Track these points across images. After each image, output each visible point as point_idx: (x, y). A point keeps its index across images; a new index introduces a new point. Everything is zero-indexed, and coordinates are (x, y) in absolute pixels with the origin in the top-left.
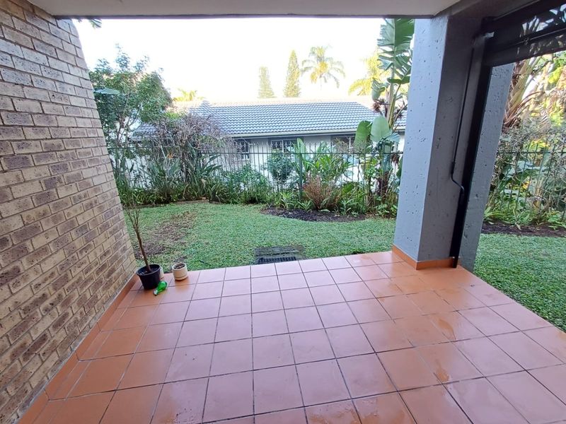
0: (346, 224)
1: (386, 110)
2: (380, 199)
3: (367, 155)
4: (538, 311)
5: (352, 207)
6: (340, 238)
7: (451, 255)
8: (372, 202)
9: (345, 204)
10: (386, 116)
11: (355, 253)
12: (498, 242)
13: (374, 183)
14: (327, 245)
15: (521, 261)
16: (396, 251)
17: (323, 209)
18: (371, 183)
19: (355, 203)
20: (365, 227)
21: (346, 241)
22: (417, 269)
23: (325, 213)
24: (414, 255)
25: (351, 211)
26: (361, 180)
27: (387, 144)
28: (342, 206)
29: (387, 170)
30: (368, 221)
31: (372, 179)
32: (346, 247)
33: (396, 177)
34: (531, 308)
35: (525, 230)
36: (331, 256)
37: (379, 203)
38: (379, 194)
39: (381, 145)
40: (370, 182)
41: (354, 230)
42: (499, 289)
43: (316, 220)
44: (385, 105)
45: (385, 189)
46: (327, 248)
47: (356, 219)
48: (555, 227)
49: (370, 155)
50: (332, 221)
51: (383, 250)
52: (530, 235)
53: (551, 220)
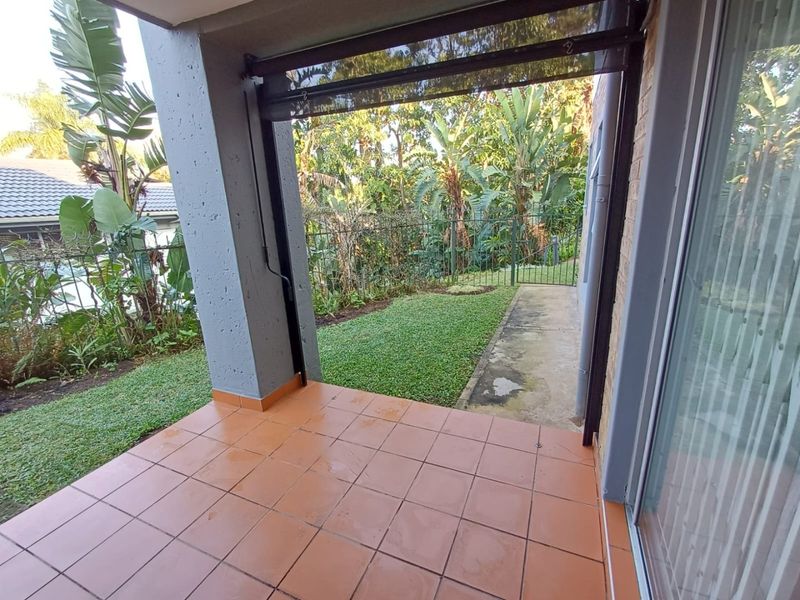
0: (100, 390)
1: (113, 180)
2: (150, 327)
3: (100, 258)
4: (391, 393)
5: (98, 355)
6: (96, 422)
7: (296, 371)
8: (138, 336)
9: (78, 354)
10: (115, 189)
11: (144, 436)
12: (324, 337)
13: (130, 303)
14: (68, 451)
15: (353, 349)
16: (221, 398)
17: (22, 380)
18: (126, 305)
19: (103, 347)
20: (142, 382)
21: (115, 420)
22: (264, 411)
23: (32, 388)
24: (252, 392)
25: (98, 363)
26: (100, 303)
27: (136, 236)
28: (74, 359)
29: (147, 277)
30: (143, 369)
31: (125, 297)
32: (121, 433)
33: (169, 286)
34: (385, 393)
35: (339, 317)
36: (90, 469)
37: (154, 333)
38: (146, 320)
39: (124, 238)
40: (122, 301)
41: (121, 395)
42: (353, 387)
43: (8, 411)
44: (107, 171)
45: (156, 307)
46: (72, 456)
47: (116, 374)
48: (357, 306)
49: (106, 257)
50: (59, 398)
51: (196, 406)
52: (344, 321)
53: (353, 300)
